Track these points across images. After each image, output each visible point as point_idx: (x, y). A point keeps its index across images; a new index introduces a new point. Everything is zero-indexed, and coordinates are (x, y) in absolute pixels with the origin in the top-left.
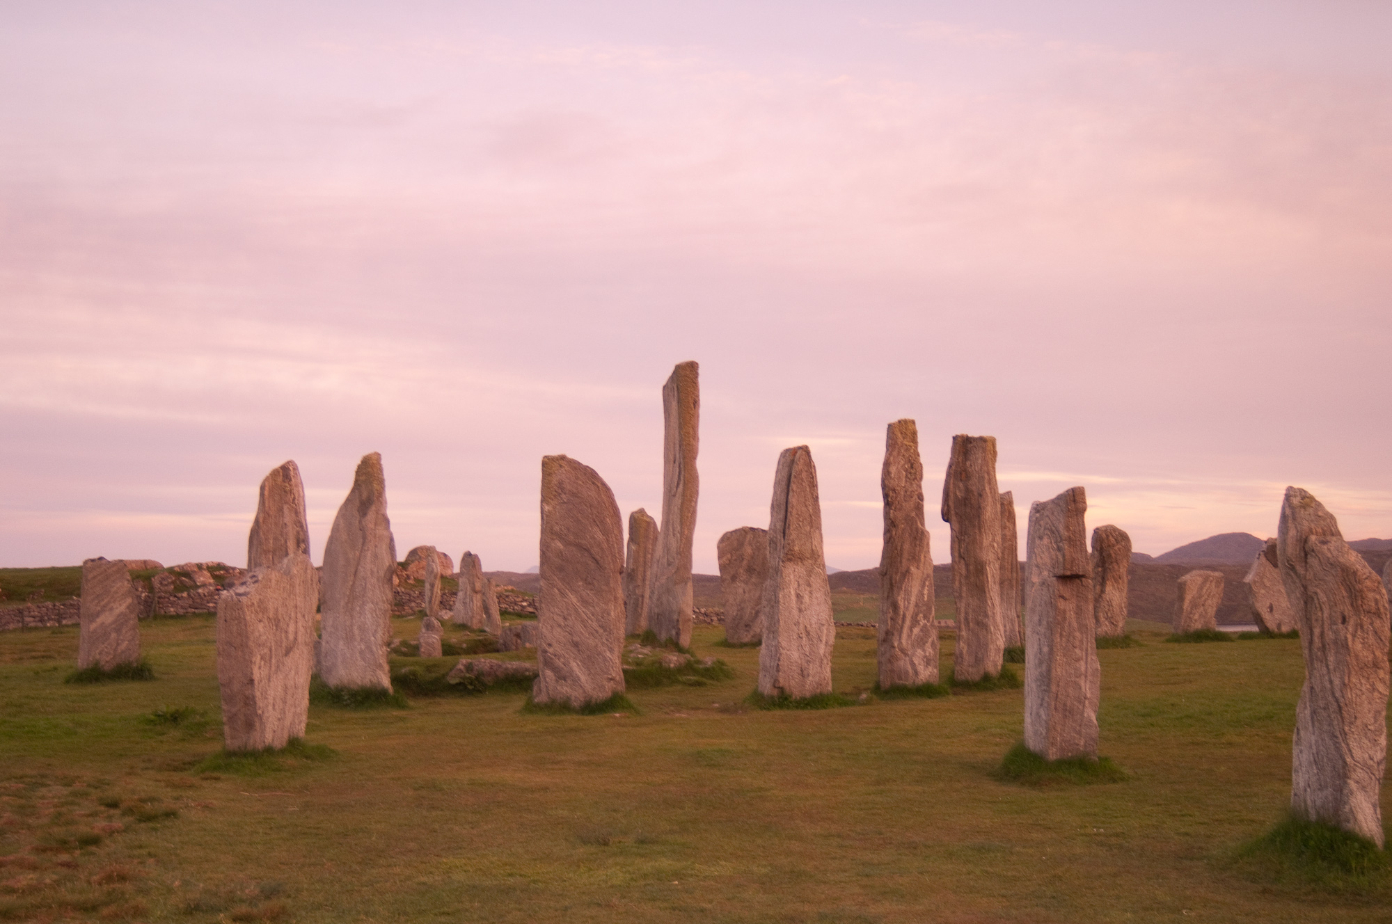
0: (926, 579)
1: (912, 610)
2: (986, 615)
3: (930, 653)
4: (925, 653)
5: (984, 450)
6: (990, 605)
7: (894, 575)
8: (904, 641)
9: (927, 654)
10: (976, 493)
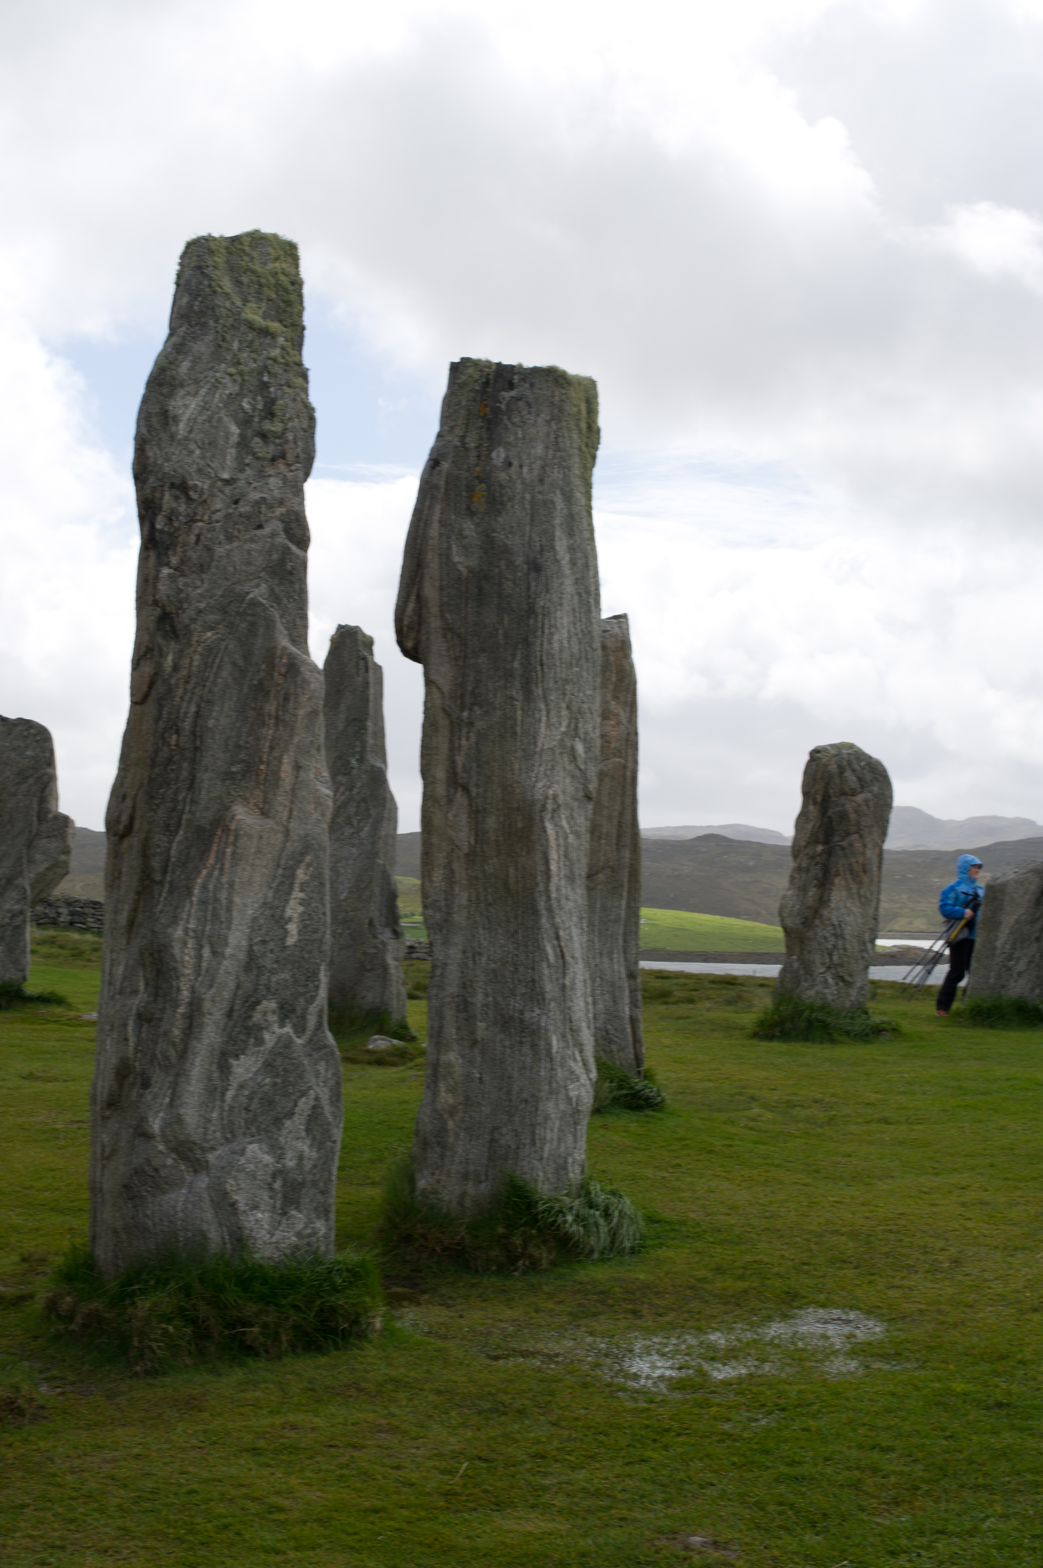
0: (297, 859)
1: (232, 985)
2: (536, 996)
3: (301, 1158)
4: (280, 1158)
5: (558, 413)
6: (552, 958)
7: (159, 839)
8: (190, 1114)
9: (291, 1163)
10: (519, 560)
